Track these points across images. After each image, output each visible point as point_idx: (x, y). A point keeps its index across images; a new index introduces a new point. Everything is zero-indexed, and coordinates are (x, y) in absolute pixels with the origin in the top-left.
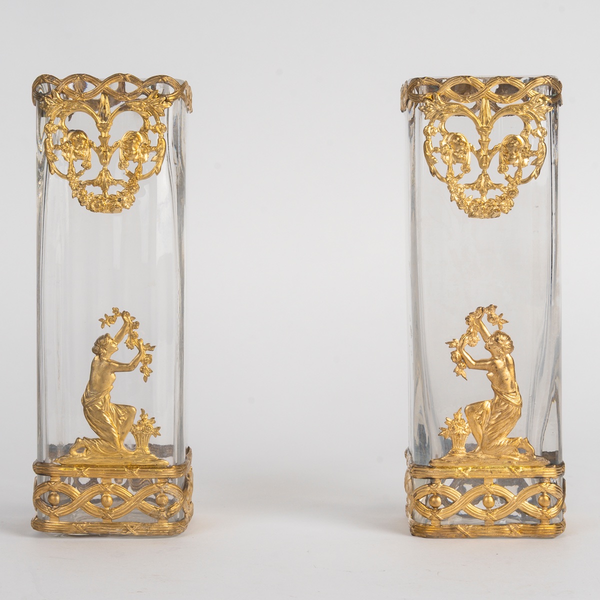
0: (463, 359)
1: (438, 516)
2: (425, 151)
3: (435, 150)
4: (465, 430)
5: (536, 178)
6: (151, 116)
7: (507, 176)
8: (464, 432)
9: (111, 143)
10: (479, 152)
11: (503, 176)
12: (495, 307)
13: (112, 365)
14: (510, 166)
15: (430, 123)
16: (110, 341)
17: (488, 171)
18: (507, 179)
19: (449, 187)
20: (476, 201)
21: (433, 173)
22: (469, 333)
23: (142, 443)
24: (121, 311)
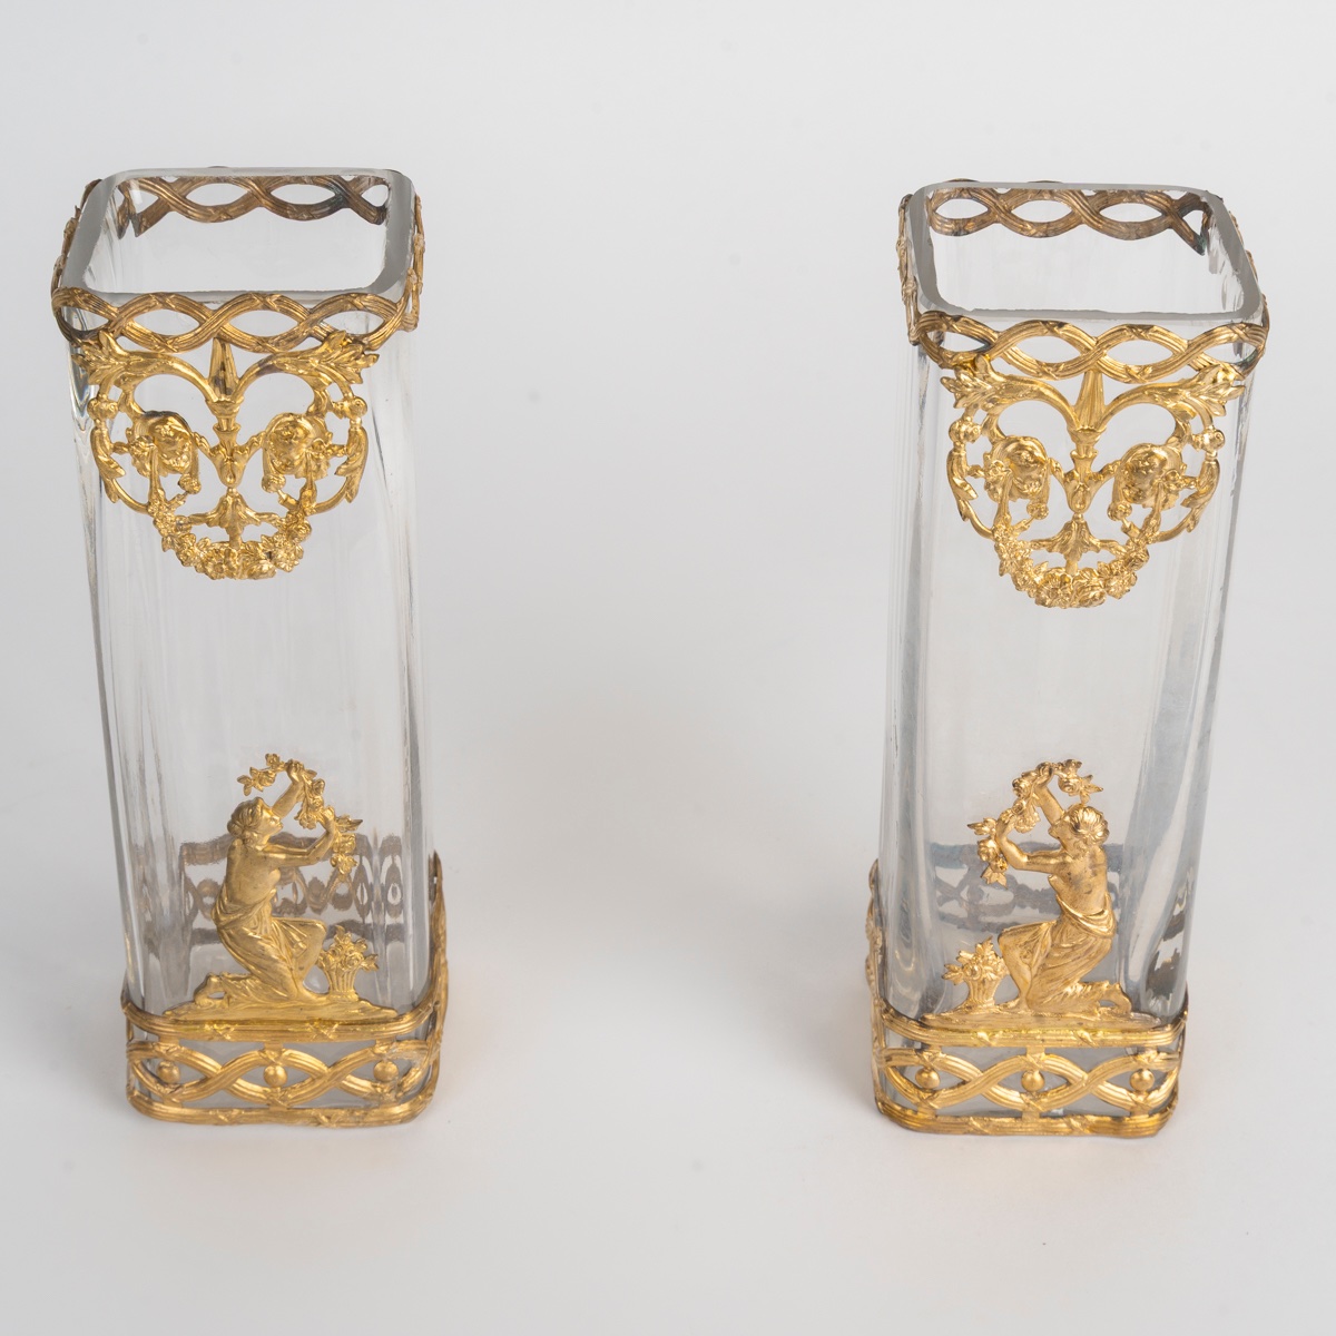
0: (1001, 852)
1: (932, 1104)
2: (951, 473)
3: (974, 472)
4: (996, 973)
5: (1190, 531)
6: (330, 383)
7: (1128, 525)
8: (993, 976)
9: (241, 439)
10: (1070, 475)
11: (1118, 524)
12: (1078, 764)
13: (271, 858)
14: (1137, 507)
15: (965, 415)
16: (266, 814)
17: (1087, 517)
18: (1126, 531)
19: (997, 548)
20: (1053, 576)
21: (965, 516)
22: (1019, 811)
23: (341, 984)
24: (285, 759)
